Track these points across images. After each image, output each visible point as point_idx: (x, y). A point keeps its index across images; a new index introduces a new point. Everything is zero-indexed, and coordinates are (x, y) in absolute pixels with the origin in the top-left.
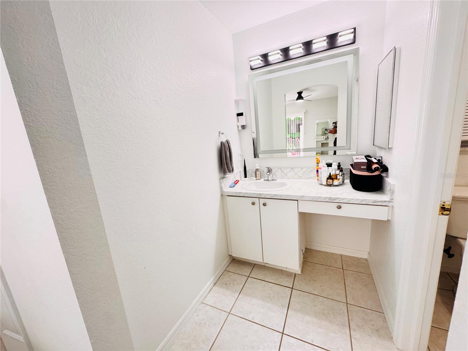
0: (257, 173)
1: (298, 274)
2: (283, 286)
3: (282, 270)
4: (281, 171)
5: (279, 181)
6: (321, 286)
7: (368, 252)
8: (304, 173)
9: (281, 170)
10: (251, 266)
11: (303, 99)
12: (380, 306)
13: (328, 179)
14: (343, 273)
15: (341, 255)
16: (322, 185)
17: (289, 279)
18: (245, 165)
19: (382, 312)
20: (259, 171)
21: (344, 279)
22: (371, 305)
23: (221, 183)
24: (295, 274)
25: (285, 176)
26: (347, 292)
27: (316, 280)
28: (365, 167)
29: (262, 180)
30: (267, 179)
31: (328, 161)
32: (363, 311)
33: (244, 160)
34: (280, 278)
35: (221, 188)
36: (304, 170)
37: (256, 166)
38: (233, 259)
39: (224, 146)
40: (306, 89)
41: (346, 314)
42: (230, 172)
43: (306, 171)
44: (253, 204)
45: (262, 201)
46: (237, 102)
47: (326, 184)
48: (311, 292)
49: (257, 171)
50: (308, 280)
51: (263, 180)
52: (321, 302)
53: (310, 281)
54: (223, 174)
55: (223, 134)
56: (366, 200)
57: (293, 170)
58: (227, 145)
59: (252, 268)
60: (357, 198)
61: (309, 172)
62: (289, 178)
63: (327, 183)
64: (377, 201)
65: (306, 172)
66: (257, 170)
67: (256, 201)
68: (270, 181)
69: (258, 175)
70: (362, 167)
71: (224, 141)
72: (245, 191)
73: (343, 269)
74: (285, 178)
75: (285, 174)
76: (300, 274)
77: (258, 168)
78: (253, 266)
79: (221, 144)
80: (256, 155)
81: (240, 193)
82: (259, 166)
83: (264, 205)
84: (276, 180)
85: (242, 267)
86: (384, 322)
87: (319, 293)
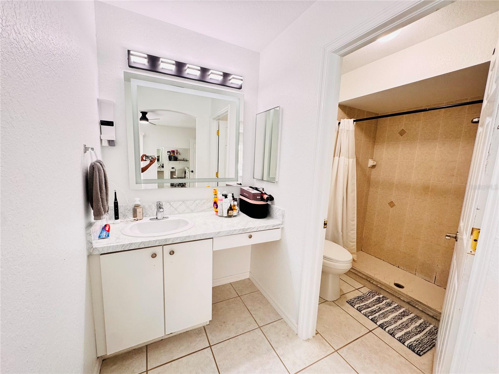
0: (137, 210)
1: (207, 325)
2: (199, 351)
3: (187, 331)
4: (170, 206)
5: (171, 218)
6: (233, 325)
7: (250, 272)
8: (197, 205)
9: (170, 204)
10: (142, 351)
11: (148, 121)
12: (277, 314)
13: (228, 211)
14: (242, 300)
15: (230, 283)
16: (223, 216)
17: (201, 337)
18: (116, 199)
19: (281, 318)
20: (140, 208)
21: (245, 305)
22: (273, 317)
24: (204, 327)
25: (175, 210)
26: (254, 316)
27: (225, 321)
28: (260, 197)
29: (146, 220)
30: (155, 217)
31: (224, 192)
32: (272, 326)
33: (115, 193)
34: (191, 343)
36: (197, 202)
37: (135, 201)
38: (103, 360)
40: (153, 111)
41: (264, 337)
42: (105, 213)
43: (199, 203)
45: (167, 249)
47: (226, 215)
48: (228, 337)
49: (136, 208)
50: (219, 326)
51: (149, 219)
52: (243, 341)
53: (221, 325)
54: (93, 218)
56: (268, 226)
57: (185, 203)
59: (145, 353)
60: (262, 225)
61: (202, 204)
62: (179, 213)
63: (228, 215)
64: (275, 225)
65: (199, 205)
66: (137, 206)
67: (158, 250)
68: (160, 219)
69: (140, 213)
70: (258, 197)
71: (94, 161)
72: (139, 240)
73: (239, 296)
74: (174, 214)
75: (175, 209)
76: (209, 324)
77: (138, 203)
78: (145, 350)
81: (132, 244)
82: (139, 201)
84: (168, 217)
85: (127, 363)
86: (286, 325)
87: (236, 333)
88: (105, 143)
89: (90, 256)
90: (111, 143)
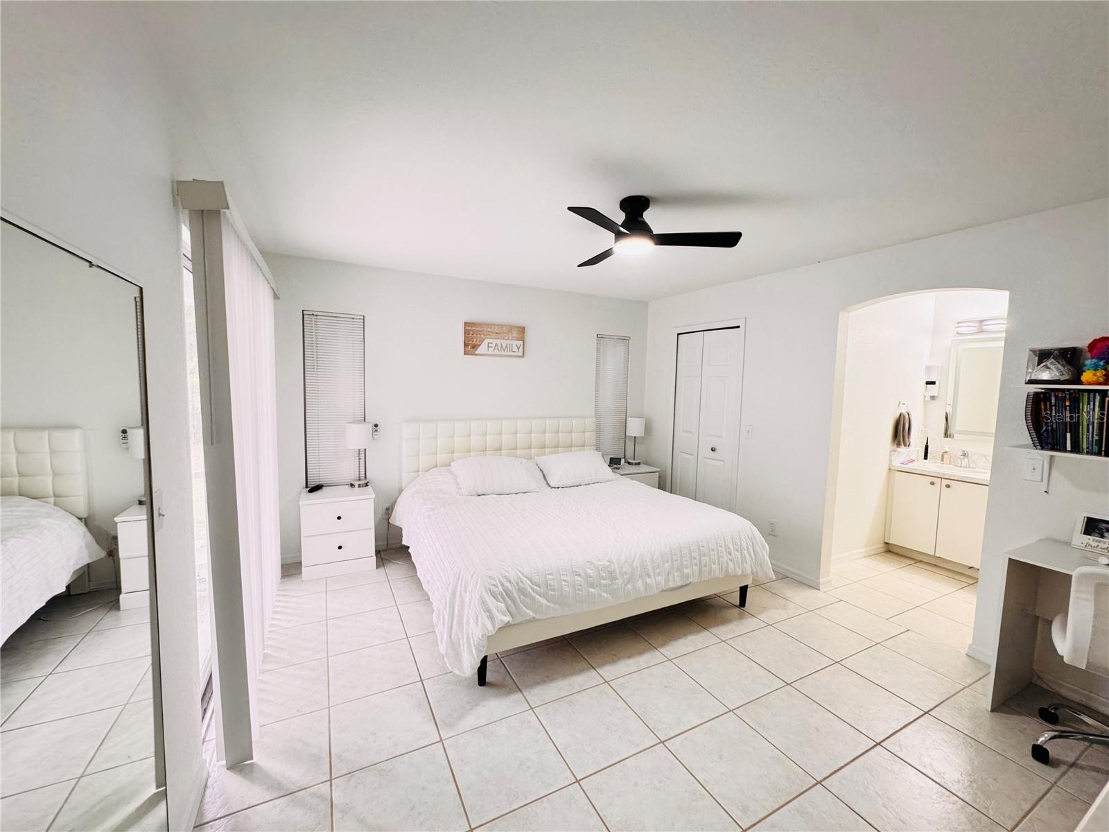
0: (945, 456)
18: (927, 443)
20: (948, 454)
23: (891, 455)
29: (952, 465)
30: (960, 465)
33: (928, 439)
35: (891, 460)
37: (945, 448)
38: (889, 550)
39: (904, 417)
42: (905, 445)
44: (932, 483)
45: (945, 482)
46: (929, 369)
54: (895, 446)
55: (904, 404)
58: (907, 417)
66: (945, 452)
67: (937, 481)
69: (947, 458)
71: (904, 411)
72: (923, 470)
77: (948, 450)
78: (918, 561)
79: (900, 415)
80: (947, 435)
82: (949, 448)
83: (948, 486)
88: (928, 399)
89: (890, 469)
90: (933, 398)
